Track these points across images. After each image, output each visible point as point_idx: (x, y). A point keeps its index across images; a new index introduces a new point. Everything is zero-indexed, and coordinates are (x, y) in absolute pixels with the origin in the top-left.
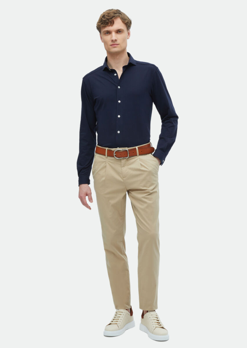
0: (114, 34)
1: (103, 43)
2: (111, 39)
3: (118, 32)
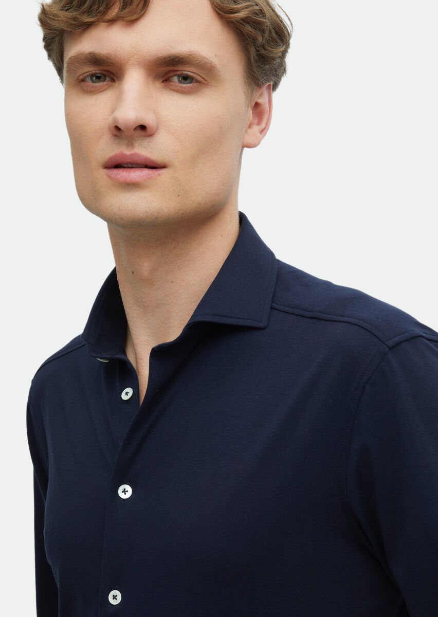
2: (111, 121)
3: (175, 79)
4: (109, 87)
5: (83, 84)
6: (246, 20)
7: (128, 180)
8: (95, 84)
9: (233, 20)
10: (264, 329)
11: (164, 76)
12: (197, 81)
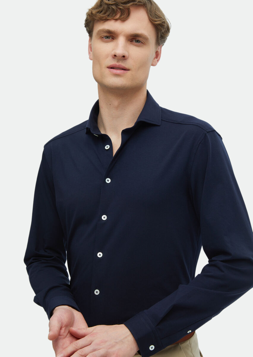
0: (121, 41)
1: (91, 62)
2: (113, 53)
3: (134, 41)
4: (112, 41)
5: (103, 39)
6: (159, 24)
7: (117, 73)
8: (106, 40)
9: (155, 24)
10: (159, 126)
11: (131, 40)
12: (142, 43)
